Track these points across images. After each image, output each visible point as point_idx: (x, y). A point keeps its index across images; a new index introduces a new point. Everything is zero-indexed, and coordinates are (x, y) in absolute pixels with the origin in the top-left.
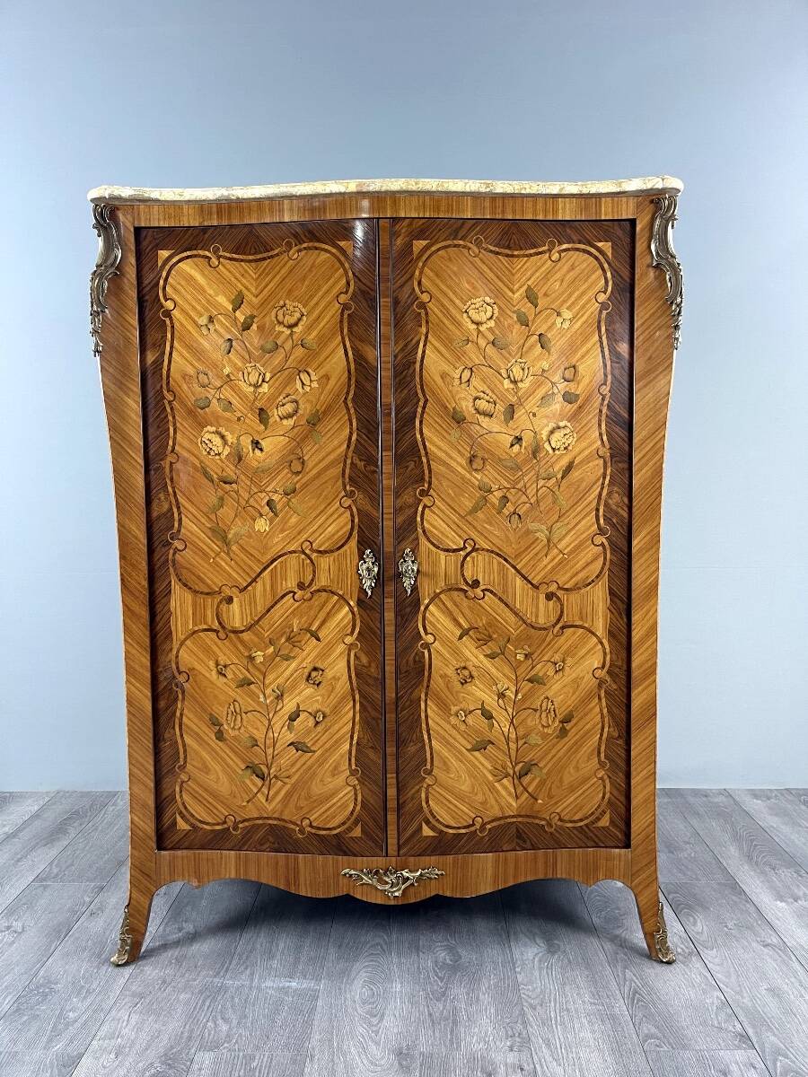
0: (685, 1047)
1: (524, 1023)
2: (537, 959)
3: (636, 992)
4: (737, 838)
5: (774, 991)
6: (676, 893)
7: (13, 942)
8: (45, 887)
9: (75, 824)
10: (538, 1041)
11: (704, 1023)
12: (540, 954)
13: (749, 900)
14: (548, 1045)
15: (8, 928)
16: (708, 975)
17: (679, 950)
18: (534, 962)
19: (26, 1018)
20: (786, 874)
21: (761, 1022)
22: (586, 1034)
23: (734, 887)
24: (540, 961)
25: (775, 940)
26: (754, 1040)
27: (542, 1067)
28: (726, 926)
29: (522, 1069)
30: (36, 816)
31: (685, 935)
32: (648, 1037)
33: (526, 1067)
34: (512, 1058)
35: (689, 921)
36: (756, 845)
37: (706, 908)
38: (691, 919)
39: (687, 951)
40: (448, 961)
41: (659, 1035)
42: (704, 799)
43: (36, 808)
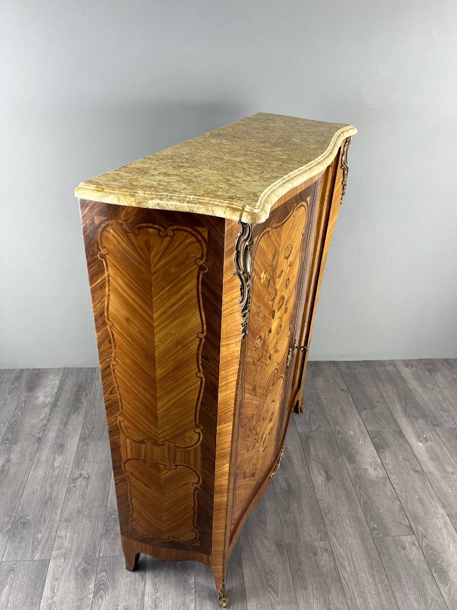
0: (388, 535)
1: (324, 524)
2: (323, 484)
3: (366, 503)
4: (400, 398)
5: (421, 501)
6: (376, 438)
7: (87, 486)
8: (87, 444)
9: (84, 395)
10: (331, 535)
11: (394, 521)
12: (324, 481)
13: (407, 442)
14: (335, 536)
15: (81, 475)
16: (393, 491)
17: (381, 476)
18: (322, 486)
19: (112, 536)
20: (421, 422)
21: (416, 519)
22: (349, 529)
23: (400, 433)
24: (325, 485)
25: (419, 468)
26: (414, 529)
27: (334, 549)
28: (399, 460)
29: (327, 550)
30: (60, 389)
31: (382, 466)
32: (374, 529)
33: (328, 549)
34: (322, 544)
35: (383, 456)
36: (408, 403)
37: (389, 447)
38: (384, 455)
39: (384, 476)
40: (287, 488)
41: (378, 528)
42: (383, 368)
43: (57, 382)
